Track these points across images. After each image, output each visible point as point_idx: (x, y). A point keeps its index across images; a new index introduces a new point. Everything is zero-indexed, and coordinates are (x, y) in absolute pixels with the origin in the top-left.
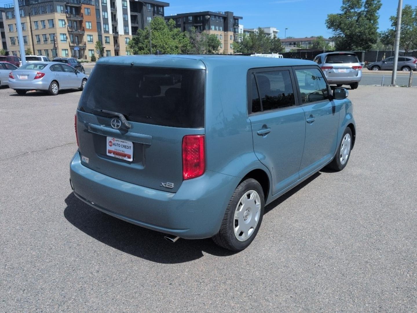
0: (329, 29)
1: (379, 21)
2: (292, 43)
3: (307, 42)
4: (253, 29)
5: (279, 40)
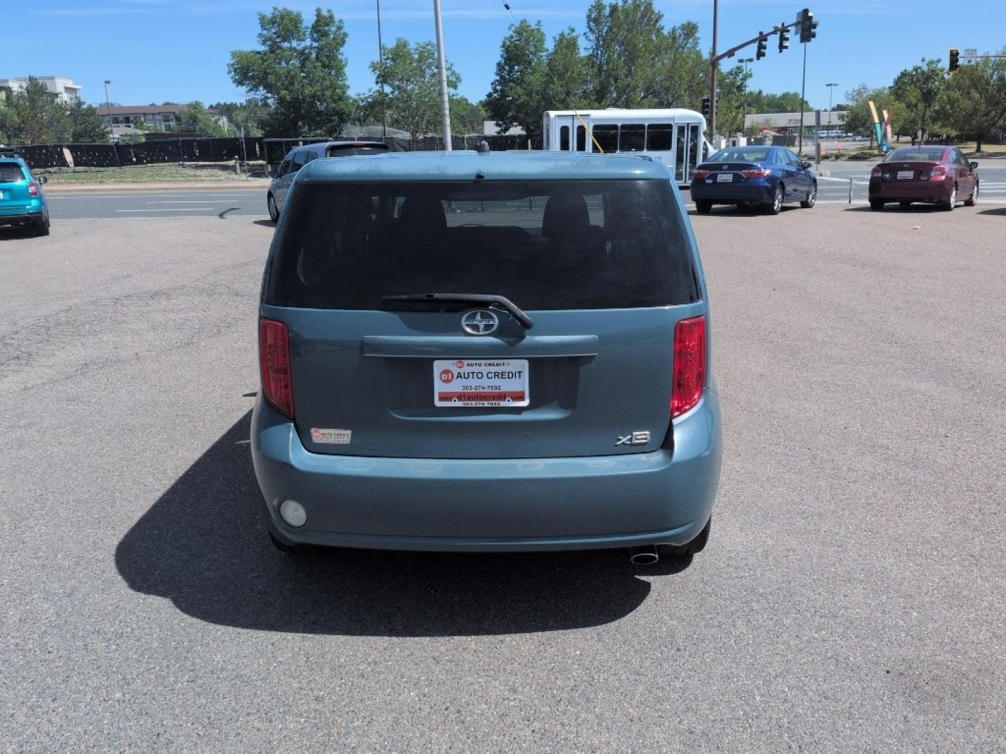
0: (240, 86)
1: (347, 70)
2: (121, 118)
3: (157, 117)
4: (7, 81)
5: (91, 111)
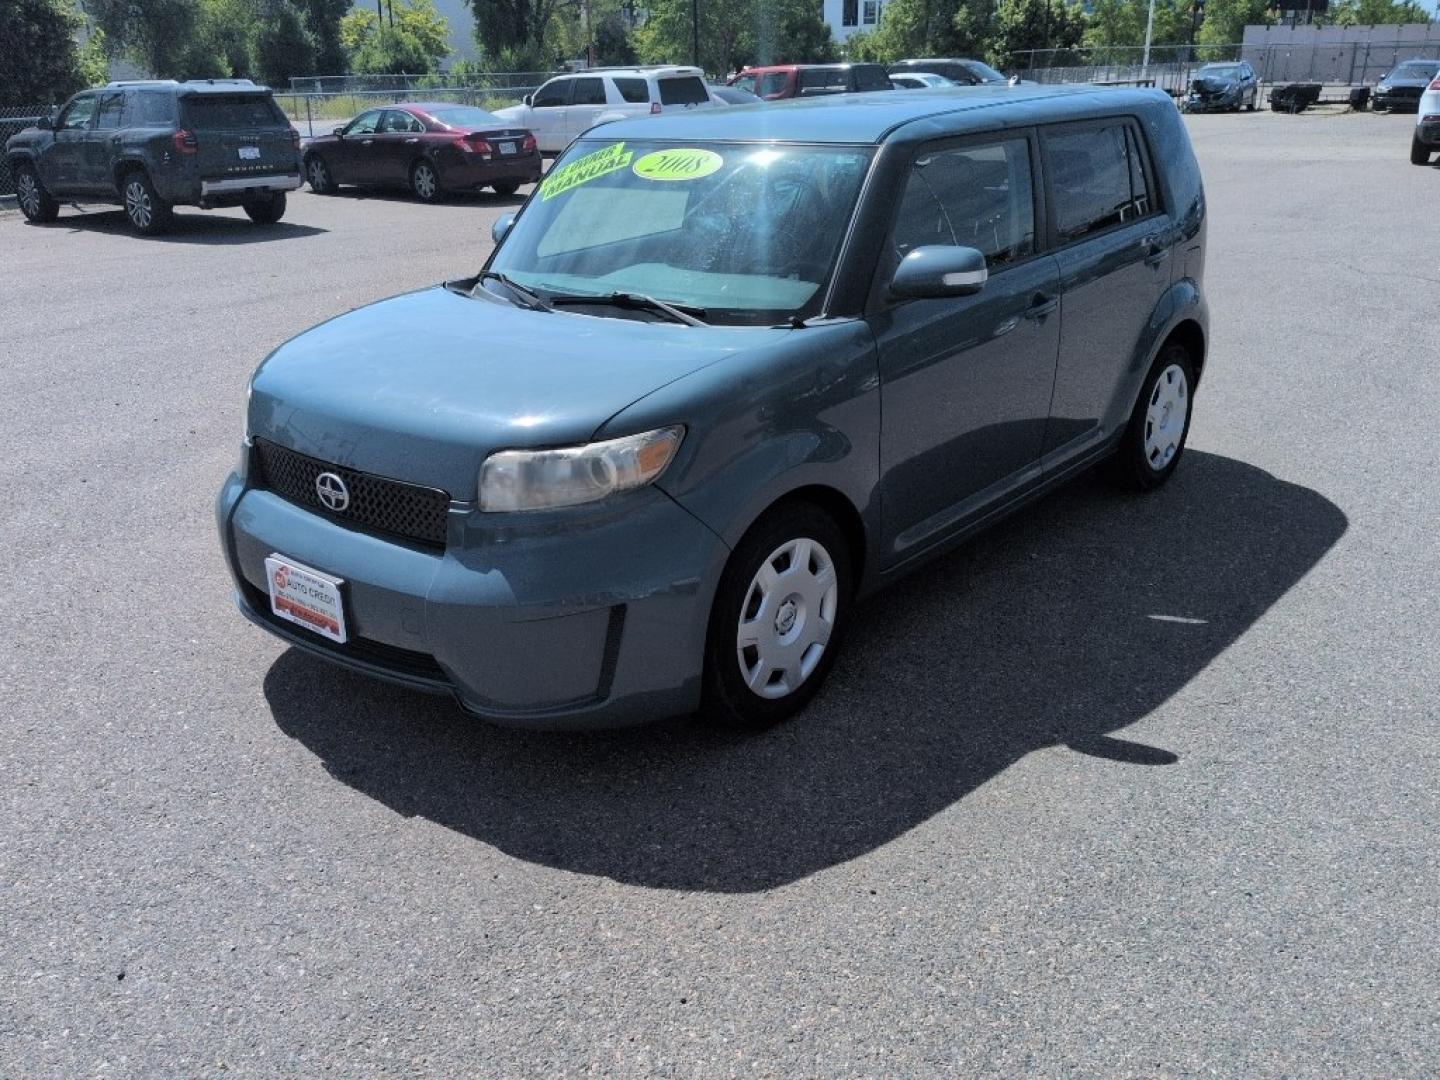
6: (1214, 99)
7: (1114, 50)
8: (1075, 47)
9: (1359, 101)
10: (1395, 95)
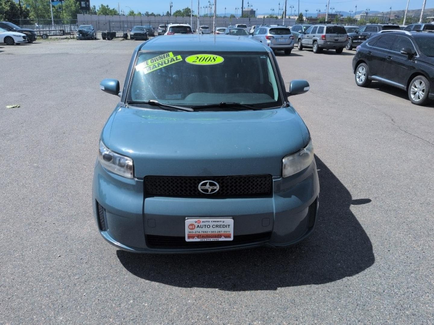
6: (86, 36)
7: (39, 20)
8: (28, 19)
9: (125, 37)
10: (136, 35)
